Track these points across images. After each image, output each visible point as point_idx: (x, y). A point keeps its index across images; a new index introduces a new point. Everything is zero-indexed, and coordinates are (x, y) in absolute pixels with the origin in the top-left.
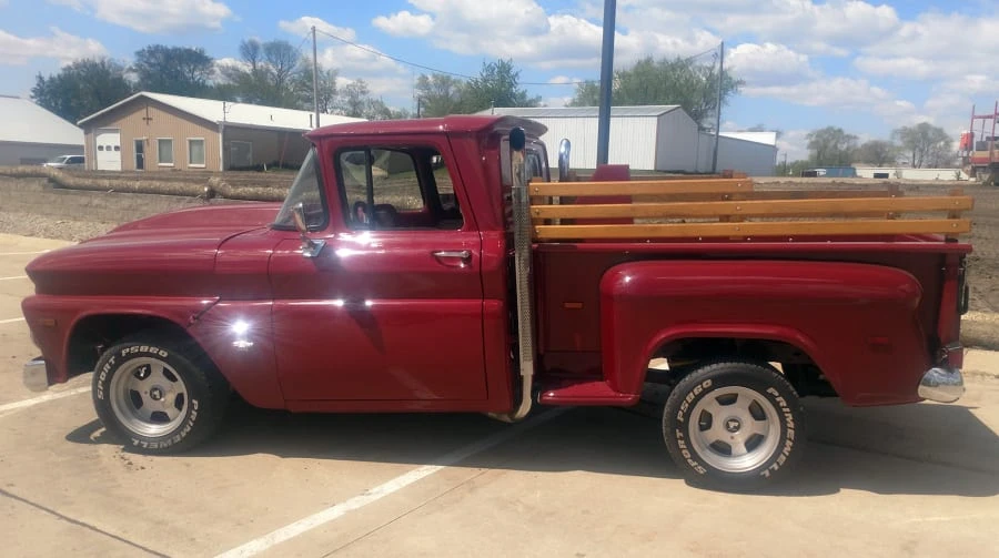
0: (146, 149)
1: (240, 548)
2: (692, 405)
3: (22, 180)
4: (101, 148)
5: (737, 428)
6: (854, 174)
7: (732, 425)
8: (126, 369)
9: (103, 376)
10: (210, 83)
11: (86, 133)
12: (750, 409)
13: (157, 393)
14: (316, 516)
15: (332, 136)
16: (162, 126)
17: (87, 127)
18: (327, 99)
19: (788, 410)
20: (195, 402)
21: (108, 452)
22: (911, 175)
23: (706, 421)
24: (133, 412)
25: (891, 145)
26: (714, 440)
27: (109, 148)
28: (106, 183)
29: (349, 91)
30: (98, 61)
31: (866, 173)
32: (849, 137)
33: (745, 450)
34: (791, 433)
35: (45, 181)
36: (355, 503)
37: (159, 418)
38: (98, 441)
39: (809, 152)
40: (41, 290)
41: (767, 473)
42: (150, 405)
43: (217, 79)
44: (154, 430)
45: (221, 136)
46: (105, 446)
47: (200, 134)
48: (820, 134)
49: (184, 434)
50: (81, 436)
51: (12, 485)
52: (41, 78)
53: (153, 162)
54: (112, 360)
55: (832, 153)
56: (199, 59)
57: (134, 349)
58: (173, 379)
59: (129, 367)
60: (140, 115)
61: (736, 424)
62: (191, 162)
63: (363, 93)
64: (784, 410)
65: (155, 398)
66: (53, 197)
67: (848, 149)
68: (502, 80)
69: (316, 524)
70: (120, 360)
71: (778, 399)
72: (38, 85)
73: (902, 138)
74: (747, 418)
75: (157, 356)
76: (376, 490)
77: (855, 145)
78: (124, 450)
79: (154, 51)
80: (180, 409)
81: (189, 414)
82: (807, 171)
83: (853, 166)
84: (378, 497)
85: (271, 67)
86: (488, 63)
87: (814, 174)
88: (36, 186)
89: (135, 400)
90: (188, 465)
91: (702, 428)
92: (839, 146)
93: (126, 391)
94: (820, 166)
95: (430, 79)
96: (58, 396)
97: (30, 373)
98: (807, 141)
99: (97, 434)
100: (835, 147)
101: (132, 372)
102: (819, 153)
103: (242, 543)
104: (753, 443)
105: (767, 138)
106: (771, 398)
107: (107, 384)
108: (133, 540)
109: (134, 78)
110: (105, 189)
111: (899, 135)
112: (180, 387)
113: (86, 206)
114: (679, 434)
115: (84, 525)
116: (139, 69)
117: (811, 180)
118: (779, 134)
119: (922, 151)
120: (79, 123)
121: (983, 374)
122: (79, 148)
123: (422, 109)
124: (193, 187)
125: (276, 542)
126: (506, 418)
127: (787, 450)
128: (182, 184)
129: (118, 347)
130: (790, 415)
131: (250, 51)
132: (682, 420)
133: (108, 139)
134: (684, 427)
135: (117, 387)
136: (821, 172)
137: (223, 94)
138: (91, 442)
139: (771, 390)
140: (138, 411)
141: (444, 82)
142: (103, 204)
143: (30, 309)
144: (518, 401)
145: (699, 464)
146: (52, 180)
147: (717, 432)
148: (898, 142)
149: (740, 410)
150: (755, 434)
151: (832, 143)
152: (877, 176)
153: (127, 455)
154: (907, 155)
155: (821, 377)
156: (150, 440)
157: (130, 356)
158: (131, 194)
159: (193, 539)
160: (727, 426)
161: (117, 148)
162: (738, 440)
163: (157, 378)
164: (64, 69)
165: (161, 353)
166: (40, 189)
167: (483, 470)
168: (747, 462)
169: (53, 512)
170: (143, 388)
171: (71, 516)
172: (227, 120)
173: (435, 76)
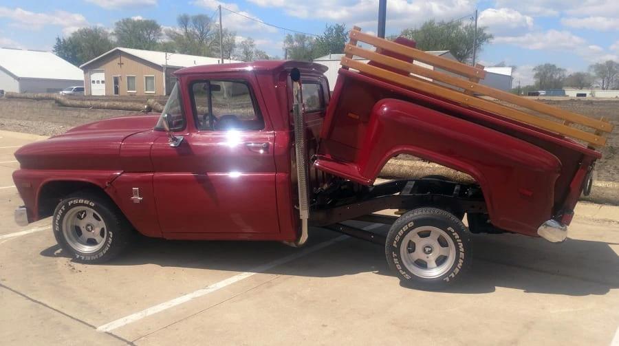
0: (120, 81)
1: (126, 318)
2: (402, 237)
3: (40, 102)
4: (94, 82)
5: (430, 252)
6: (564, 94)
7: (427, 249)
8: (71, 214)
9: (58, 217)
10: (159, 41)
11: (85, 73)
12: (439, 240)
13: (90, 227)
14: (173, 301)
15: (188, 74)
16: (129, 68)
17: (86, 69)
19: (460, 241)
20: (110, 233)
21: (63, 262)
22: (602, 94)
23: (412, 247)
24: (77, 239)
25: (588, 75)
26: (416, 259)
27: (98, 82)
28: (88, 103)
29: (243, 45)
30: (92, 28)
31: (572, 93)
32: (560, 69)
33: (435, 265)
34: (462, 255)
35: (53, 102)
36: (198, 293)
37: (92, 242)
38: (59, 255)
39: (535, 80)
40: (23, 166)
41: (447, 279)
42: (86, 235)
43: (163, 39)
44: (87, 249)
45: (164, 74)
46: (62, 258)
47: (152, 73)
48: (539, 68)
49: (105, 252)
50: (48, 253)
51: (4, 280)
52: (59, 40)
53: (124, 90)
54: (63, 208)
55: (549, 80)
56: (152, 26)
57: (75, 202)
58: (98, 219)
59: (74, 211)
60: (117, 61)
61: (430, 249)
62: (146, 90)
63: (252, 46)
64: (458, 241)
65: (88, 230)
66: (58, 112)
67: (560, 77)
68: (338, 36)
69: (173, 305)
70: (68, 208)
71: (454, 234)
72: (57, 44)
73: (595, 71)
74: (436, 246)
75: (88, 206)
76: (213, 286)
77: (563, 76)
78: (71, 261)
79: (127, 22)
80: (103, 237)
81: (107, 240)
82: (533, 92)
83: (563, 89)
84: (213, 290)
85: (196, 31)
86: (328, 26)
87: (537, 94)
88: (48, 105)
89: (78, 231)
90: (106, 270)
91: (410, 252)
92: (554, 75)
93: (72, 226)
94: (542, 89)
95: (294, 37)
96: (41, 229)
97: (18, 215)
98: (534, 73)
99: (59, 251)
100: (551, 76)
101: (76, 215)
102: (541, 80)
103: (127, 315)
104: (440, 261)
105: (506, 71)
106: (450, 233)
107: (61, 222)
108: (65, 312)
109: (114, 39)
110: (87, 107)
111: (593, 69)
112: (102, 224)
113: (77, 117)
114: (394, 255)
115: (40, 303)
116: (117, 33)
117: (535, 98)
118: (514, 69)
119: (608, 79)
120: (81, 66)
121: (610, 221)
122: (81, 82)
123: (288, 56)
124: (138, 105)
125: (147, 315)
126: (293, 245)
127: (460, 265)
128: (132, 104)
129: (66, 200)
130: (461, 244)
131: (184, 21)
132: (396, 246)
133: (98, 76)
134: (398, 250)
135: (66, 224)
136: (542, 92)
137: (167, 48)
138: (55, 256)
139: (449, 229)
140: (80, 238)
141: (302, 38)
142: (87, 116)
143: (17, 178)
144: (299, 234)
145: (407, 273)
146: (58, 101)
147: (419, 254)
148: (593, 74)
149: (432, 241)
150: (441, 256)
151: (549, 75)
152: (578, 95)
153: (73, 264)
154: (599, 81)
155: (488, 221)
156: (86, 255)
157: (73, 205)
158: (102, 110)
159: (100, 313)
160: (424, 250)
161: (103, 82)
162: (431, 259)
163: (90, 219)
164: (73, 34)
165: (90, 204)
166: (51, 107)
167: (279, 275)
168: (435, 272)
169: (24, 296)
170: (82, 224)
171: (34, 298)
172: (168, 64)
173: (296, 35)
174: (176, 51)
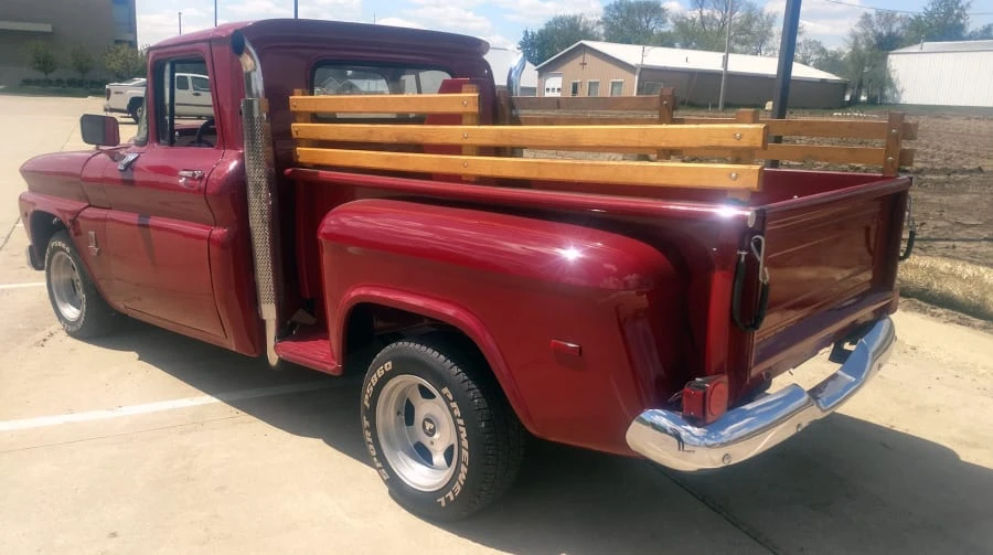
0: (579, 89)
2: (378, 389)
4: (548, 89)
5: (432, 432)
7: (428, 426)
11: (540, 76)
13: (78, 283)
17: (542, 70)
18: (762, 41)
19: (462, 422)
24: (70, 298)
26: (417, 441)
27: (553, 90)
34: (465, 454)
41: (442, 500)
42: (78, 293)
43: (669, 27)
45: (637, 78)
47: (621, 76)
52: (526, 33)
57: (56, 244)
60: (577, 61)
61: (431, 425)
64: (459, 421)
70: (52, 251)
71: (453, 405)
76: (127, 408)
81: (83, 306)
85: (716, 14)
89: (73, 287)
106: (448, 402)
107: (48, 270)
109: (600, 30)
114: (366, 422)
116: (606, 21)
120: (538, 67)
122: (533, 90)
127: (462, 478)
130: (464, 430)
132: (368, 405)
133: (554, 82)
134: (370, 415)
139: (445, 391)
141: (889, 19)
145: (383, 467)
147: (418, 431)
149: (438, 409)
157: (56, 249)
161: (559, 89)
162: (439, 448)
164: (546, 24)
170: (75, 278)
172: (645, 63)
173: (879, 14)
174: (677, 44)
